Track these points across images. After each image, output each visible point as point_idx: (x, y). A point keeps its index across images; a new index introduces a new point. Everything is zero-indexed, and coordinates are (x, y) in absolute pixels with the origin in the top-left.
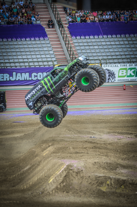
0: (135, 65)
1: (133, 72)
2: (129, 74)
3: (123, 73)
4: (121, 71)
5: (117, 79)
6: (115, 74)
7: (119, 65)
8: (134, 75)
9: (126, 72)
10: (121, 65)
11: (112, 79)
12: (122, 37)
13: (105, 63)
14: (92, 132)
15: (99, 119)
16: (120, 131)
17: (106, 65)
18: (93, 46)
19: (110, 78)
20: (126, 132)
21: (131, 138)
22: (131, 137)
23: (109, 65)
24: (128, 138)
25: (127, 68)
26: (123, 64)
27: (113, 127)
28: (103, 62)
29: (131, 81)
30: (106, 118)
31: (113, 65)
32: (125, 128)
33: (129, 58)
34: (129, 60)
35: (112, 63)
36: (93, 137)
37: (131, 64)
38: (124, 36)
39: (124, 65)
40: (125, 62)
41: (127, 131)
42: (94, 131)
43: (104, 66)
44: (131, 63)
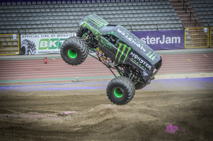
0: (58, 35)
1: (55, 43)
2: (50, 46)
3: (44, 44)
4: (42, 42)
5: (37, 51)
6: (35, 46)
7: (40, 35)
8: (56, 46)
9: (48, 44)
10: (42, 35)
11: (32, 52)
12: (44, 4)
13: (24, 33)
14: (9, 110)
15: (17, 96)
16: (40, 110)
17: (25, 35)
18: (10, 14)
19: (30, 50)
20: (47, 110)
21: (52, 118)
22: (53, 116)
23: (29, 35)
24: (49, 117)
25: (49, 39)
26: (44, 35)
27: (33, 105)
28: (22, 32)
29: (54, 54)
30: (25, 95)
31: (33, 35)
32: (46, 106)
33: (51, 28)
34: (51, 30)
35: (32, 33)
36: (9, 116)
37: (53, 35)
38: (46, 3)
39: (46, 36)
40: (47, 32)
41: (49, 109)
42: (11, 109)
43: (23, 37)
44: (53, 33)
